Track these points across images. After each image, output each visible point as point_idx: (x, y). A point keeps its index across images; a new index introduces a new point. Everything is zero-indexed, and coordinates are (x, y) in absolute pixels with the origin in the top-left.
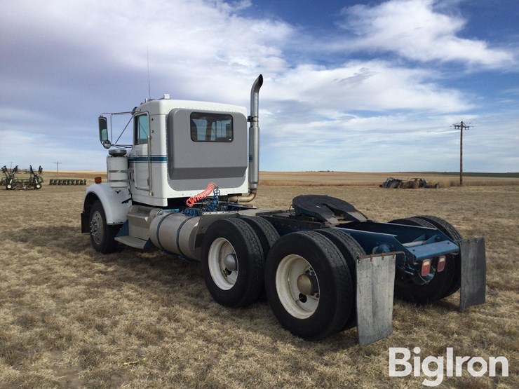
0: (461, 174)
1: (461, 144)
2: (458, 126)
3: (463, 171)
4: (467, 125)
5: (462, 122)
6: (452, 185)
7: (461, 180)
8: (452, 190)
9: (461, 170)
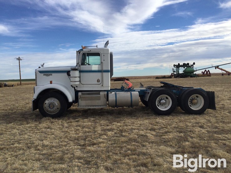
0: (20, 80)
1: (20, 69)
2: (18, 59)
3: (21, 79)
4: (21, 59)
5: (19, 57)
6: (18, 85)
7: (21, 83)
8: (18, 87)
9: (20, 78)
